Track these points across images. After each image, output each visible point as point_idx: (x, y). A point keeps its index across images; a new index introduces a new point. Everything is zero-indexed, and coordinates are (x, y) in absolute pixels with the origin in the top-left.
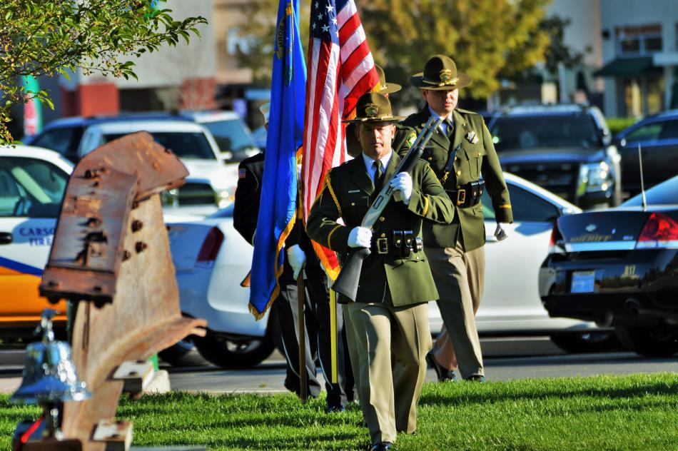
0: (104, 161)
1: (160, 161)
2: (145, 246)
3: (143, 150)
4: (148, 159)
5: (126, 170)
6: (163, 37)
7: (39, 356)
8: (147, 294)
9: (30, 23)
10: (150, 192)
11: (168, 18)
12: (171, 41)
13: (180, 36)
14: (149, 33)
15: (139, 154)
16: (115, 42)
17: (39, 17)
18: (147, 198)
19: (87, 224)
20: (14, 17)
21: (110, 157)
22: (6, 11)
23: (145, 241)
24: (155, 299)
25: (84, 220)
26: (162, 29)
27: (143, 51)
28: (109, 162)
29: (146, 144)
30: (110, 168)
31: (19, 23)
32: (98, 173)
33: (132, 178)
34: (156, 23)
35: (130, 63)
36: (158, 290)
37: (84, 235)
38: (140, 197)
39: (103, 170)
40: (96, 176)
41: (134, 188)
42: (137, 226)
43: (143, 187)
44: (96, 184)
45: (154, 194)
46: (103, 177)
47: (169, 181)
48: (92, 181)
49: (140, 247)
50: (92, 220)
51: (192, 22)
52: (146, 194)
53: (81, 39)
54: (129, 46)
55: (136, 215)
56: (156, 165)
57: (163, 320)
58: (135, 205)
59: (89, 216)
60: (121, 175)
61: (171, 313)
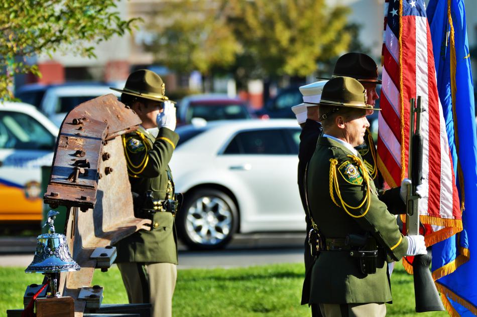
0: (85, 113)
1: (122, 113)
2: (111, 170)
3: (111, 106)
4: (113, 112)
5: (100, 119)
6: (114, 31)
7: (45, 243)
8: (112, 202)
9: (27, 20)
10: (116, 134)
11: (118, 19)
12: (120, 34)
13: (126, 31)
14: (105, 28)
15: (108, 109)
16: (83, 33)
17: (33, 16)
18: (113, 138)
19: (75, 155)
20: (16, 17)
21: (88, 110)
22: (11, 13)
23: (111, 167)
24: (117, 205)
25: (73, 152)
26: (114, 25)
27: (101, 40)
28: (88, 114)
29: (113, 102)
30: (89, 118)
31: (19, 21)
32: (82, 121)
33: (104, 124)
34: (109, 22)
35: (92, 48)
36: (119, 200)
37: (73, 162)
38: (108, 138)
39: (84, 119)
40: (80, 123)
41: (105, 131)
42: (106, 157)
43: (110, 131)
44: (80, 129)
45: (118, 135)
46: (85, 123)
47: (128, 127)
48: (78, 127)
49: (108, 171)
50: (79, 152)
51: (134, 21)
52: (113, 135)
53: (61, 32)
54: (92, 36)
55: (106, 149)
56: (119, 116)
57: (122, 220)
58: (105, 143)
59: (76, 149)
60: (97, 122)
61: (128, 216)
